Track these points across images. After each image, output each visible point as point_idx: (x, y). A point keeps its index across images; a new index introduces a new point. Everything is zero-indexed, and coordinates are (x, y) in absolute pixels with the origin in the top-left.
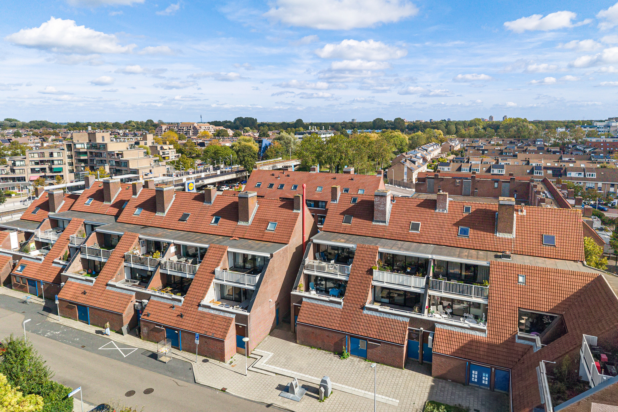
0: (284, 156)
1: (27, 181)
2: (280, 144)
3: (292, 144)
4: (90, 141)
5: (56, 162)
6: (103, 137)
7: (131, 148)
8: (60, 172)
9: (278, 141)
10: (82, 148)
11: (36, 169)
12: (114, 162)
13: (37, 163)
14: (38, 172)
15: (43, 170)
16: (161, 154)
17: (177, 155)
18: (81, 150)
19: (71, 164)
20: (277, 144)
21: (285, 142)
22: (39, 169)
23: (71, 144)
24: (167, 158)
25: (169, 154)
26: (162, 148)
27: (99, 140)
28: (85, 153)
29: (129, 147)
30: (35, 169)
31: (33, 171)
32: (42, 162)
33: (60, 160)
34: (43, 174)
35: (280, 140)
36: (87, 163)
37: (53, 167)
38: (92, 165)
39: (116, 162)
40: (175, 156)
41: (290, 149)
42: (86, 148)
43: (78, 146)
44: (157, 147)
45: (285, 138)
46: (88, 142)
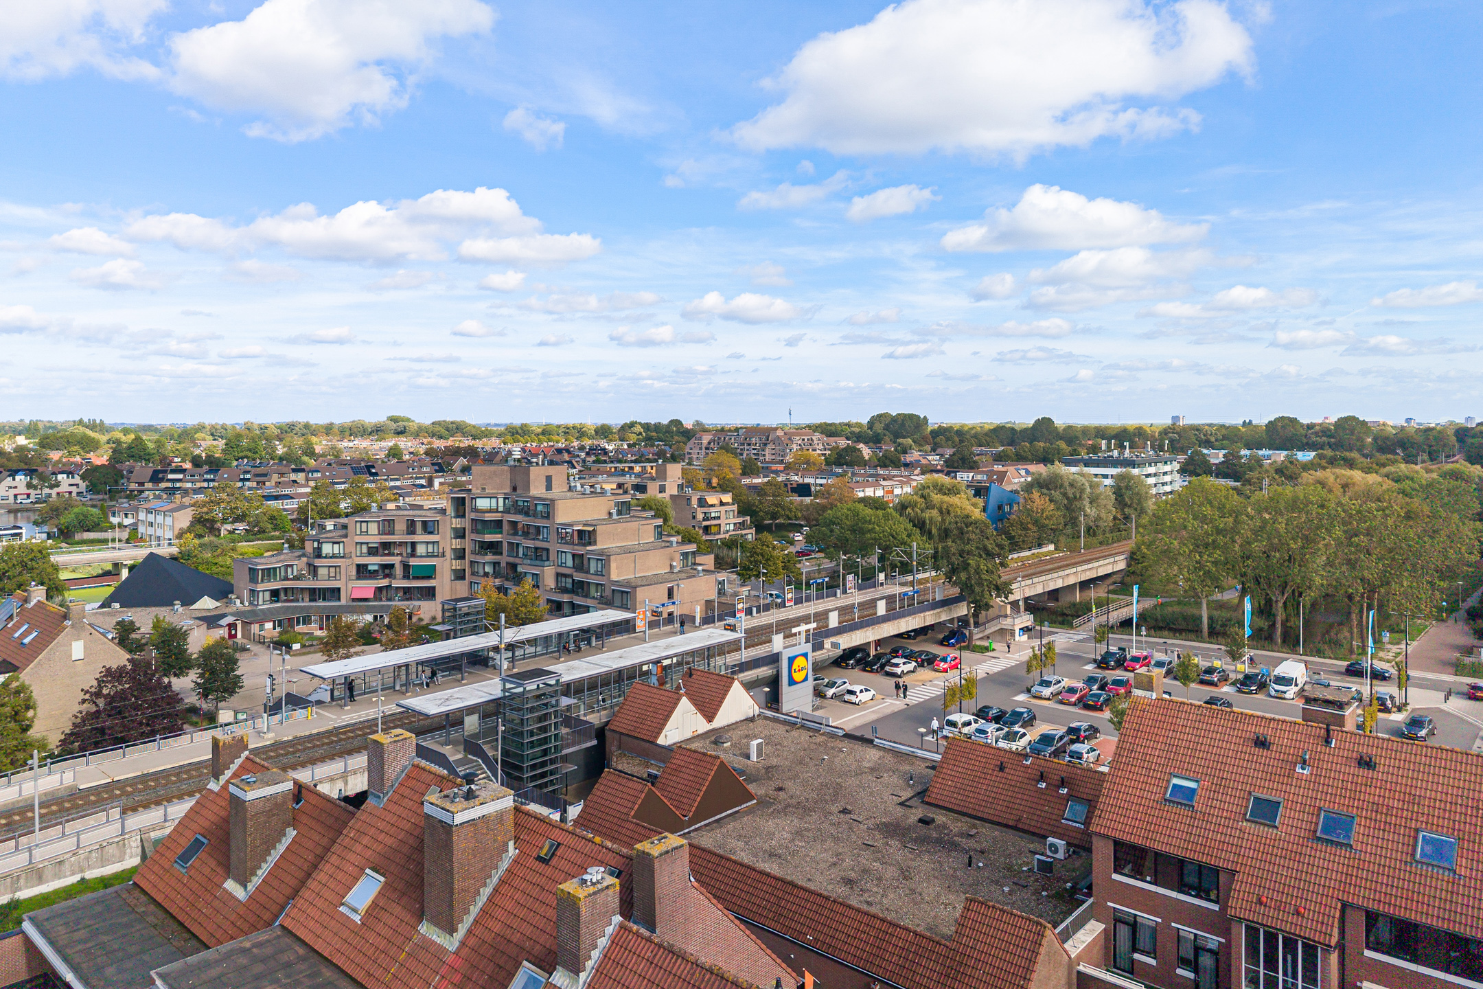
0: (1062, 539)
1: (343, 602)
2: (1051, 501)
3: (1086, 502)
4: (515, 489)
5: (421, 550)
6: (549, 479)
7: (619, 513)
8: (429, 577)
9: (1045, 491)
10: (490, 511)
11: (370, 568)
12: (569, 557)
13: (373, 552)
14: (373, 575)
15: (387, 569)
16: (700, 516)
17: (740, 520)
18: (489, 517)
19: (460, 554)
20: (1039, 501)
21: (1065, 495)
22: (376, 568)
23: (464, 498)
24: (714, 530)
25: (719, 518)
26: (702, 503)
27: (537, 490)
28: (499, 524)
29: (614, 511)
30: (366, 565)
31: (362, 572)
32: (386, 546)
33: (433, 543)
34: (384, 582)
35: (1049, 489)
36: (501, 554)
37: (413, 562)
38: (511, 560)
39: (574, 555)
40: (735, 524)
41: (1082, 519)
42: (501, 509)
43: (482, 504)
44: (689, 499)
45: (1066, 484)
46: (508, 490)
